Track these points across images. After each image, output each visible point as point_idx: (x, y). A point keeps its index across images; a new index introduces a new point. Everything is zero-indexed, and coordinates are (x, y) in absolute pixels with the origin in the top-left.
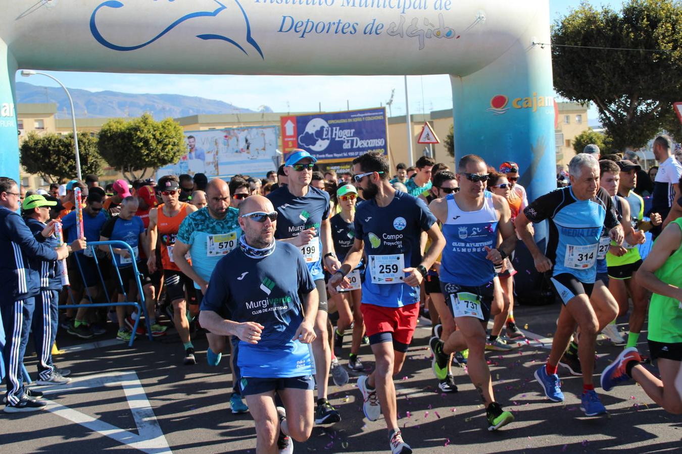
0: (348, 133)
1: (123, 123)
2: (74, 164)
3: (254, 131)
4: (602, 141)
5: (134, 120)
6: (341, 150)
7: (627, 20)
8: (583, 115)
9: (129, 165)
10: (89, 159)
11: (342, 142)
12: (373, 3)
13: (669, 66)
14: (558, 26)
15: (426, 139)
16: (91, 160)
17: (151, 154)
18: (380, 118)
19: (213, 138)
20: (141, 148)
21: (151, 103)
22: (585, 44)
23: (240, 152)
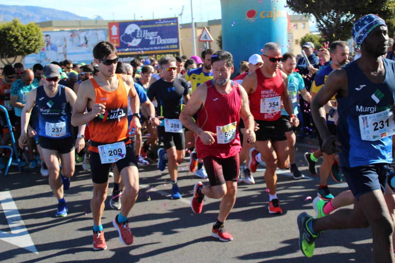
0: (153, 34)
3: (91, 32)
5: (7, 23)
6: (149, 46)
8: (306, 23)
9: (5, 53)
11: (150, 40)
15: (205, 38)
17: (20, 46)
18: (175, 24)
19: (62, 36)
20: (13, 42)
21: (19, 12)
23: (81, 46)
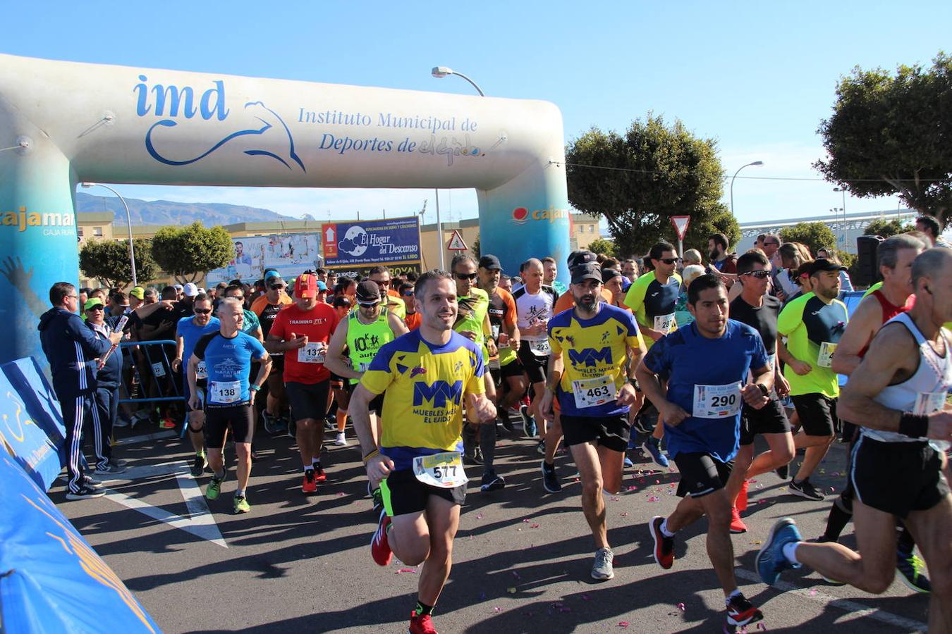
0: (384, 239)
1: (176, 231)
2: (129, 269)
3: (297, 237)
5: (185, 227)
6: (378, 256)
7: (630, 143)
8: (595, 225)
9: (181, 269)
10: (143, 264)
11: (379, 248)
12: (406, 123)
13: (667, 184)
14: (571, 147)
15: (456, 246)
16: (145, 264)
17: (202, 259)
18: (413, 226)
19: (259, 244)
20: (192, 253)
21: (201, 212)
22: (595, 164)
23: (284, 257)
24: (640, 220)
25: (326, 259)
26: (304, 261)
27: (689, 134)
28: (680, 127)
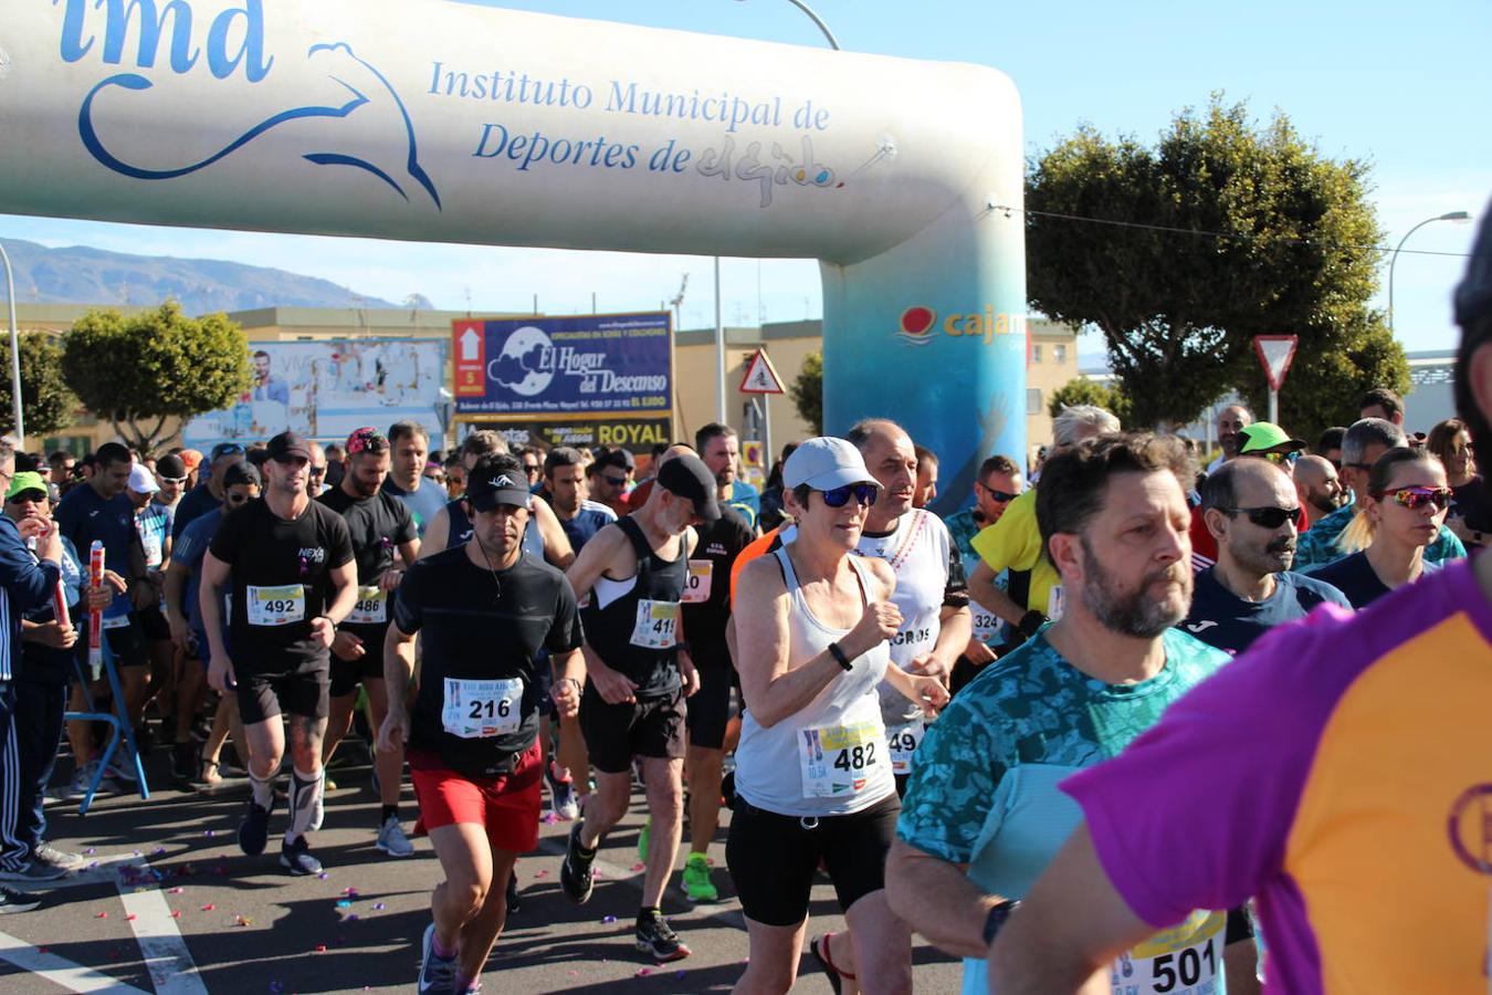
0: (592, 360)
1: (120, 319)
2: (8, 401)
3: (396, 348)
4: (1106, 402)
5: (143, 314)
6: (576, 396)
7: (1165, 166)
8: (1068, 346)
9: (130, 407)
10: (40, 391)
11: (578, 379)
12: (670, 108)
13: (1247, 263)
14: (1033, 169)
15: (758, 383)
16: (45, 393)
17: (178, 387)
18: (661, 332)
19: (307, 358)
20: (156, 374)
21: (175, 277)
22: (1084, 212)
23: (364, 390)
24: (1181, 343)
25: (460, 399)
26: (406, 403)
27: (1304, 148)
28: (1284, 131)
